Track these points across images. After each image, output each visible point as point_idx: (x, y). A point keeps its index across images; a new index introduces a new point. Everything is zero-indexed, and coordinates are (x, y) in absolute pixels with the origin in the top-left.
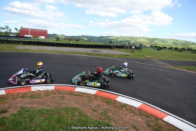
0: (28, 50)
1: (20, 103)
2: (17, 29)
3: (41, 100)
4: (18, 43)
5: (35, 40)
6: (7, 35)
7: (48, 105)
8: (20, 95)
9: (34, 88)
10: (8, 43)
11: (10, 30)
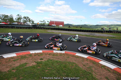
0: (53, 32)
1: (48, 57)
2: (48, 22)
3: (57, 57)
4: (49, 29)
5: (57, 27)
6: (43, 25)
7: (61, 60)
8: (48, 54)
9: (54, 52)
10: (44, 29)
11: (45, 22)
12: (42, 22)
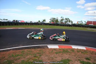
2: (85, 22)
10: (83, 27)
11: (82, 22)
12: (80, 22)
